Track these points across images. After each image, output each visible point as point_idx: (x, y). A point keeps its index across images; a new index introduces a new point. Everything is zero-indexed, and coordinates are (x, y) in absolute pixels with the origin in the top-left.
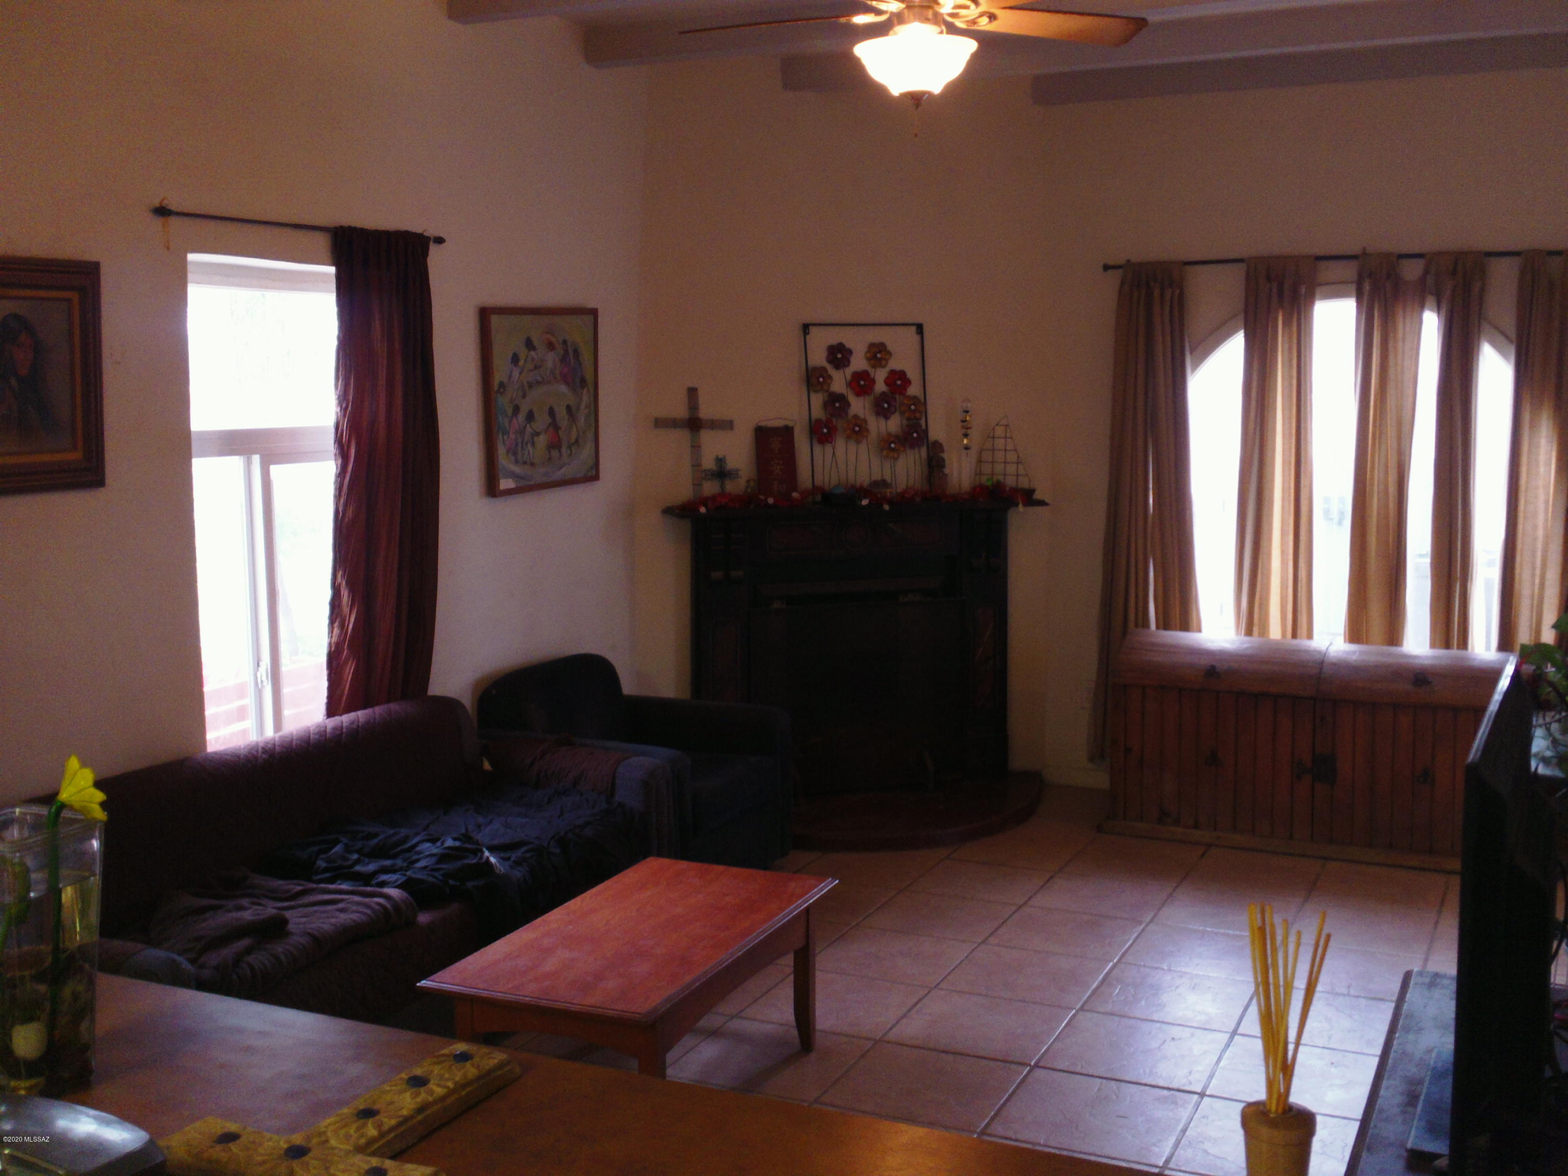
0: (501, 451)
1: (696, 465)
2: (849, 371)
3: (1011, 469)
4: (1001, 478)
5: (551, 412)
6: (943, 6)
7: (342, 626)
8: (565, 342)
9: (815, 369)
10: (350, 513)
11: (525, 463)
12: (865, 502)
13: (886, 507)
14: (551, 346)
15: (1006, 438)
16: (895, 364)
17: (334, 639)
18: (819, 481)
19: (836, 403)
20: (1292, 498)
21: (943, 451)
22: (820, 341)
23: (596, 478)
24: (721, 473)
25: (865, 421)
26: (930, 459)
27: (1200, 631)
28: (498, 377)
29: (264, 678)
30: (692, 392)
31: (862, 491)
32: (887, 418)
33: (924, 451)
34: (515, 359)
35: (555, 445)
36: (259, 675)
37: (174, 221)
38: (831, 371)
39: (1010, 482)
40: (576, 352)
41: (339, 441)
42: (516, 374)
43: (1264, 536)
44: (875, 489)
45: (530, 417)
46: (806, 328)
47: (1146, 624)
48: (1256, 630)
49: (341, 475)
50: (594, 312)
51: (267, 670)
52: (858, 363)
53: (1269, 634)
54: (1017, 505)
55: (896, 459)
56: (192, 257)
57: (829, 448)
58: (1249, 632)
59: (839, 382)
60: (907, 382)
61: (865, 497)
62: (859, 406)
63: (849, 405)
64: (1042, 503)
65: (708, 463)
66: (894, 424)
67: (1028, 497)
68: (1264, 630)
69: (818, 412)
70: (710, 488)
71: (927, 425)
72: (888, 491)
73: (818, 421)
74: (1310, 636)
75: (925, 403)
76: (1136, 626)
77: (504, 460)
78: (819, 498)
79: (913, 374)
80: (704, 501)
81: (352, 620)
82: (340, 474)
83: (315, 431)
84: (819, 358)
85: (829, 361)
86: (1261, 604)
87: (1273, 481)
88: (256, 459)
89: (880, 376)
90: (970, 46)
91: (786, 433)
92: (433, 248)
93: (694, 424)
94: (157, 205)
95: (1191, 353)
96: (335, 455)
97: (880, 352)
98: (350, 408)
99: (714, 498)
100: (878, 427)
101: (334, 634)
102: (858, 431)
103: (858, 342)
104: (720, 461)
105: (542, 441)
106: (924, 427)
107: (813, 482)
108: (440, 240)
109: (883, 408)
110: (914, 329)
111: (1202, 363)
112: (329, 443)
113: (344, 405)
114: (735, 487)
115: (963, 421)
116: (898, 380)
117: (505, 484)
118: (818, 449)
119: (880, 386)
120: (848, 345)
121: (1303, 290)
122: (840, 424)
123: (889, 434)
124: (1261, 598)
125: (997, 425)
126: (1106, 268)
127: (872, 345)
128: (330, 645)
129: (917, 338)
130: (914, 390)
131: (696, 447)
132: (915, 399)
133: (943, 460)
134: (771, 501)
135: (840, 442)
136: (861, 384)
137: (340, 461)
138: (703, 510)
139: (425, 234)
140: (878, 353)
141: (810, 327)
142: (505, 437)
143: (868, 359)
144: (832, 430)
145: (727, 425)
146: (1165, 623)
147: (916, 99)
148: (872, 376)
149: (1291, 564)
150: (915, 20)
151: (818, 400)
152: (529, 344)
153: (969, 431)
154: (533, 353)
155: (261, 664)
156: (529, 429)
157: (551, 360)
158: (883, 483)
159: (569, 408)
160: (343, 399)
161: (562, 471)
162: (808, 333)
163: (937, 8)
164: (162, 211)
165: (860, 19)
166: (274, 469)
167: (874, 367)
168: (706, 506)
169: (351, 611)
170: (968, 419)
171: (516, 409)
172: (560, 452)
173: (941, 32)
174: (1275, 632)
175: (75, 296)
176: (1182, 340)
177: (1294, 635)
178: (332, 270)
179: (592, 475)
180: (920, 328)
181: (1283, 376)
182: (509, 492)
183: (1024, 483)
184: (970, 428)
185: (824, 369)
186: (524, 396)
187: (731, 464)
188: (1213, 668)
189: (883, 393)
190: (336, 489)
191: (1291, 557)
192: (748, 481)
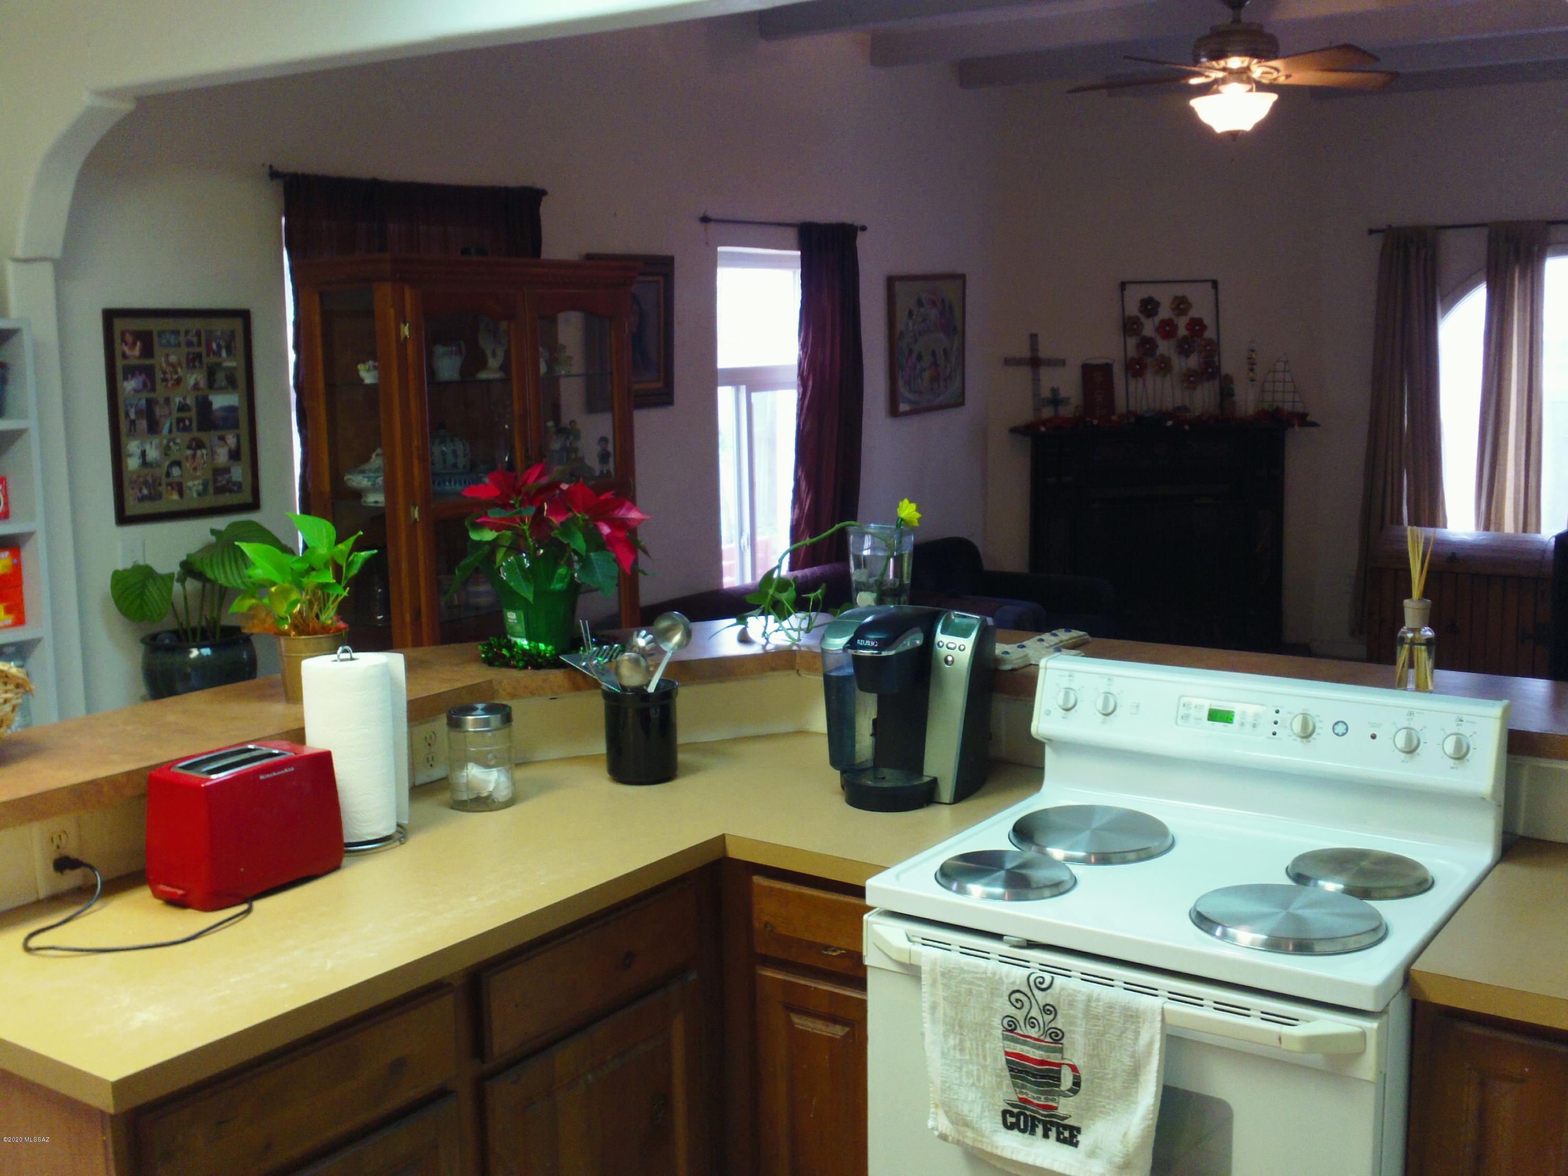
0: (901, 383)
1: (1036, 394)
2: (1157, 320)
3: (1289, 397)
4: (1280, 404)
5: (934, 354)
6: (1254, 73)
7: (801, 509)
8: (943, 301)
9: (1130, 318)
10: (807, 426)
11: (915, 392)
12: (1170, 423)
13: (1187, 427)
14: (934, 303)
15: (1284, 371)
16: (1194, 313)
17: (795, 517)
18: (1132, 408)
19: (1147, 345)
20: (1525, 418)
21: (1232, 383)
22: (1135, 295)
23: (962, 404)
24: (1056, 400)
25: (1169, 359)
26: (1222, 389)
27: (1445, 527)
28: (900, 327)
29: (746, 544)
30: (1034, 338)
31: (1168, 415)
32: (1187, 356)
33: (1217, 383)
34: (910, 314)
35: (935, 379)
36: (742, 541)
37: (711, 225)
38: (1143, 319)
39: (1288, 407)
40: (951, 307)
41: (801, 375)
42: (910, 324)
43: (1501, 452)
44: (1178, 413)
45: (920, 357)
46: (1123, 285)
47: (1400, 522)
48: (1492, 527)
49: (801, 400)
50: (963, 277)
51: (748, 538)
52: (1165, 312)
53: (1503, 529)
54: (1293, 426)
55: (1195, 388)
56: (721, 249)
57: (1140, 380)
58: (1487, 528)
59: (1149, 328)
60: (1204, 328)
61: (1170, 420)
62: (1165, 347)
63: (1157, 346)
64: (1314, 424)
65: (1046, 393)
66: (1193, 361)
67: (1303, 420)
68: (1500, 525)
69: (1132, 352)
70: (1047, 413)
71: (1219, 361)
72: (1188, 414)
73: (1132, 359)
74: (1538, 531)
75: (1218, 344)
76: (1392, 523)
77: (903, 389)
78: (1132, 420)
79: (1208, 321)
80: (1044, 423)
81: (808, 503)
82: (801, 398)
83: (785, 368)
84: (1133, 309)
85: (1141, 312)
86: (1497, 507)
87: (1509, 406)
88: (743, 388)
89: (1182, 322)
90: (1271, 98)
91: (1106, 369)
92: (860, 234)
93: (1035, 362)
94: (702, 216)
95: (1442, 301)
96: (798, 385)
97: (1182, 303)
98: (809, 351)
99: (1049, 420)
100: (1180, 364)
101: (795, 513)
102: (1164, 367)
103: (1164, 296)
104: (1055, 391)
105: (926, 375)
106: (1217, 364)
107: (1128, 407)
108: (864, 228)
109: (1184, 348)
110: (1210, 284)
111: (1450, 310)
112: (794, 377)
113: (805, 350)
114: (1066, 412)
115: (1249, 359)
116: (1197, 326)
117: (903, 407)
118: (1132, 383)
119: (1182, 332)
120: (1157, 298)
121: (1536, 248)
122: (1149, 360)
123: (1188, 369)
124: (1497, 502)
125: (1278, 361)
126: (1371, 232)
127: (1176, 298)
128: (792, 520)
129: (1212, 292)
130: (1209, 334)
131: (1036, 380)
132: (1209, 342)
133: (1232, 390)
134: (1095, 422)
135: (1149, 377)
136: (1167, 329)
137: (801, 390)
138: (1043, 429)
139: (855, 224)
140: (1181, 304)
141: (1127, 285)
142: (904, 372)
143: (1173, 309)
144: (1143, 367)
145: (1061, 363)
146: (1416, 521)
147: (1234, 136)
148: (1176, 322)
149: (1523, 473)
150: (1234, 81)
151: (1132, 342)
152: (920, 303)
153: (1255, 367)
154: (922, 309)
155: (744, 533)
156: (918, 367)
157: (933, 314)
158: (1185, 409)
159: (945, 351)
160: (803, 346)
161: (940, 398)
162: (1125, 290)
163: (1249, 74)
164: (705, 220)
165: (1194, 81)
166: (754, 396)
167: (1178, 315)
168: (1045, 425)
169: (806, 498)
170: (1253, 356)
171: (911, 351)
172: (939, 384)
173: (1251, 90)
174: (1509, 527)
175: (660, 279)
176: (1434, 291)
177: (1525, 530)
178: (799, 253)
179: (959, 401)
180: (1215, 284)
181: (1518, 320)
182: (906, 414)
183: (1299, 408)
184: (1254, 364)
185: (1137, 318)
186: (916, 342)
187: (1063, 393)
188: (1454, 554)
189: (1185, 337)
190: (798, 409)
191: (1523, 467)
192: (1076, 407)
